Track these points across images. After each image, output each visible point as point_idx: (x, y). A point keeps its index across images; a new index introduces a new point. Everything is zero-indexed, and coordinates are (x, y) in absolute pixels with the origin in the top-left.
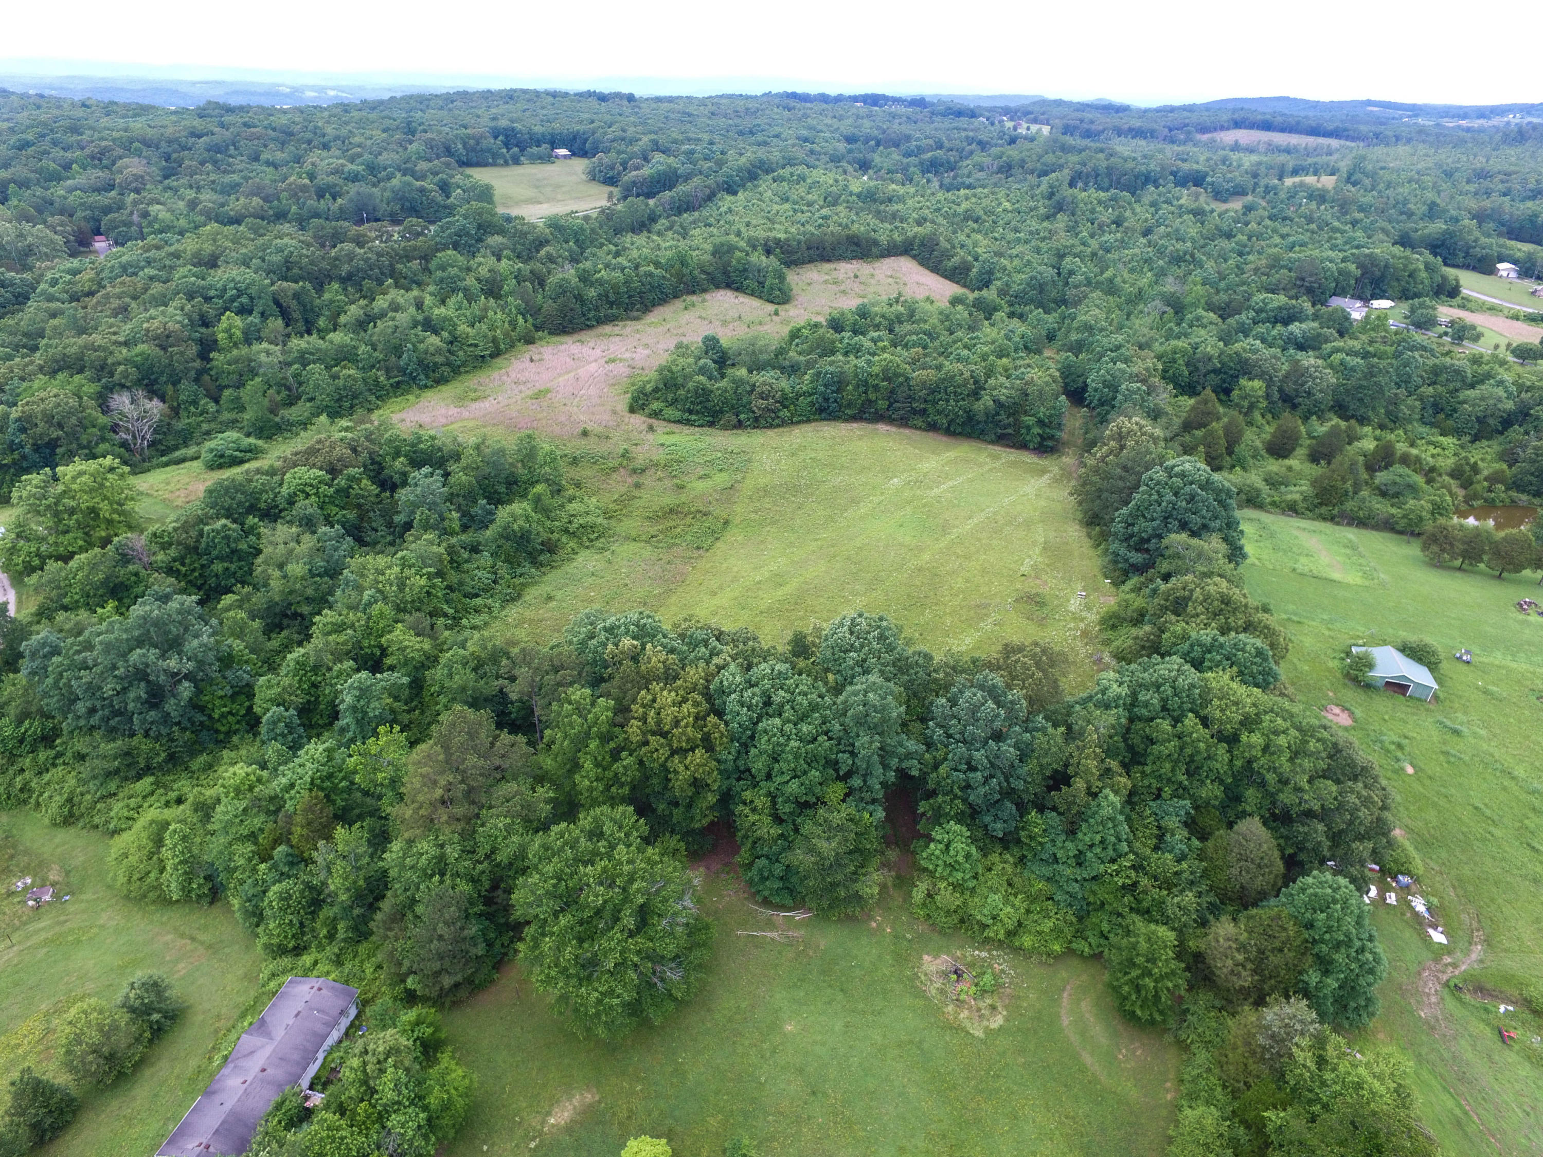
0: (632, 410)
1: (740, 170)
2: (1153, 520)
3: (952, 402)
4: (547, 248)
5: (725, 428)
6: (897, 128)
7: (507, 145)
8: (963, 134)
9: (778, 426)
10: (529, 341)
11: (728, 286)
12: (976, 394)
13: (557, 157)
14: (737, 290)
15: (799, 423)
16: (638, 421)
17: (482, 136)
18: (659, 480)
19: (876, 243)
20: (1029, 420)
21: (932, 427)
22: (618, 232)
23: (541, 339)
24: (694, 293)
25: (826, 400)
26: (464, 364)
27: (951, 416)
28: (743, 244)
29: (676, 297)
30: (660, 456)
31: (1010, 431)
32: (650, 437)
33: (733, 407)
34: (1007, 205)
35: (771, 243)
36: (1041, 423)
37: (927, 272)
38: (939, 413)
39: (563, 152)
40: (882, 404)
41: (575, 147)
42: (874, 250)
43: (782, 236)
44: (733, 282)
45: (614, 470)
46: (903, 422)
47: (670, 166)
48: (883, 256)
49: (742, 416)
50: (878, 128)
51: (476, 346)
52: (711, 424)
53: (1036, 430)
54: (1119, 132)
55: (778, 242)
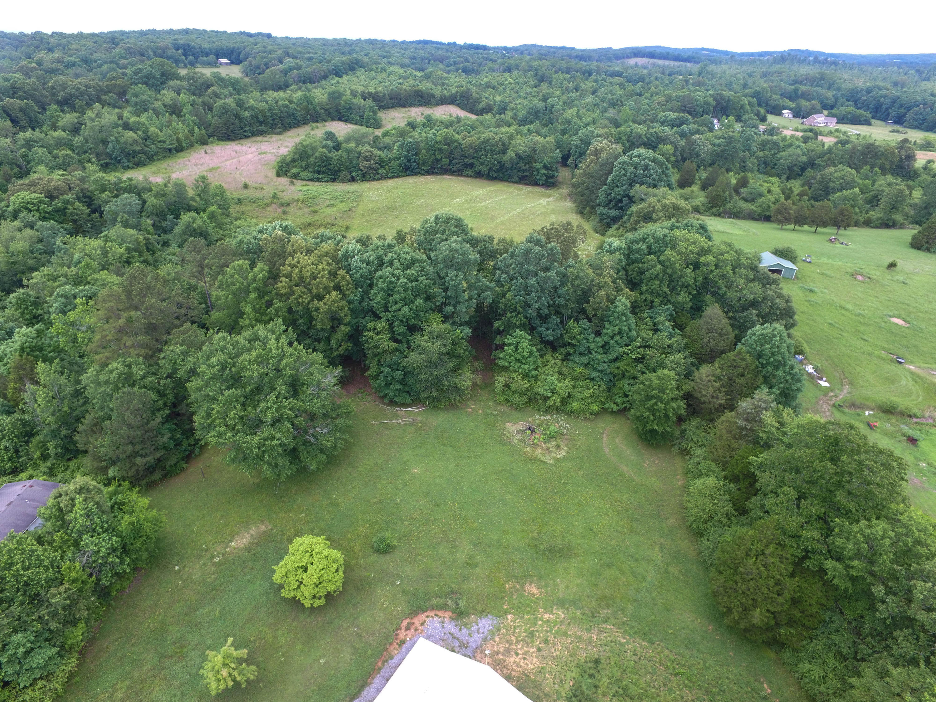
0: (278, 175)
1: (343, 64)
2: (623, 186)
3: (489, 156)
4: (213, 88)
5: (343, 181)
6: (440, 53)
7: (185, 55)
9: (379, 179)
10: (204, 143)
11: (340, 119)
12: (504, 152)
13: (221, 63)
14: (346, 121)
15: (392, 177)
16: (284, 181)
17: (167, 48)
18: (300, 209)
19: (433, 96)
20: (538, 165)
21: (479, 175)
22: (263, 89)
23: (212, 142)
24: (317, 122)
25: (409, 161)
26: (156, 154)
27: (490, 166)
28: (348, 93)
29: (306, 123)
30: (301, 196)
31: (527, 174)
32: (292, 187)
33: (347, 168)
34: (511, 81)
35: (366, 94)
36: (545, 167)
37: (466, 113)
38: (482, 164)
39: (225, 61)
40: (445, 161)
41: (233, 57)
42: (433, 100)
43: (373, 91)
44: (343, 116)
45: (268, 205)
46: (459, 173)
47: (296, 63)
48: (438, 104)
49: (354, 174)
51: (164, 142)
52: (334, 180)
53: (543, 171)
55: (370, 94)
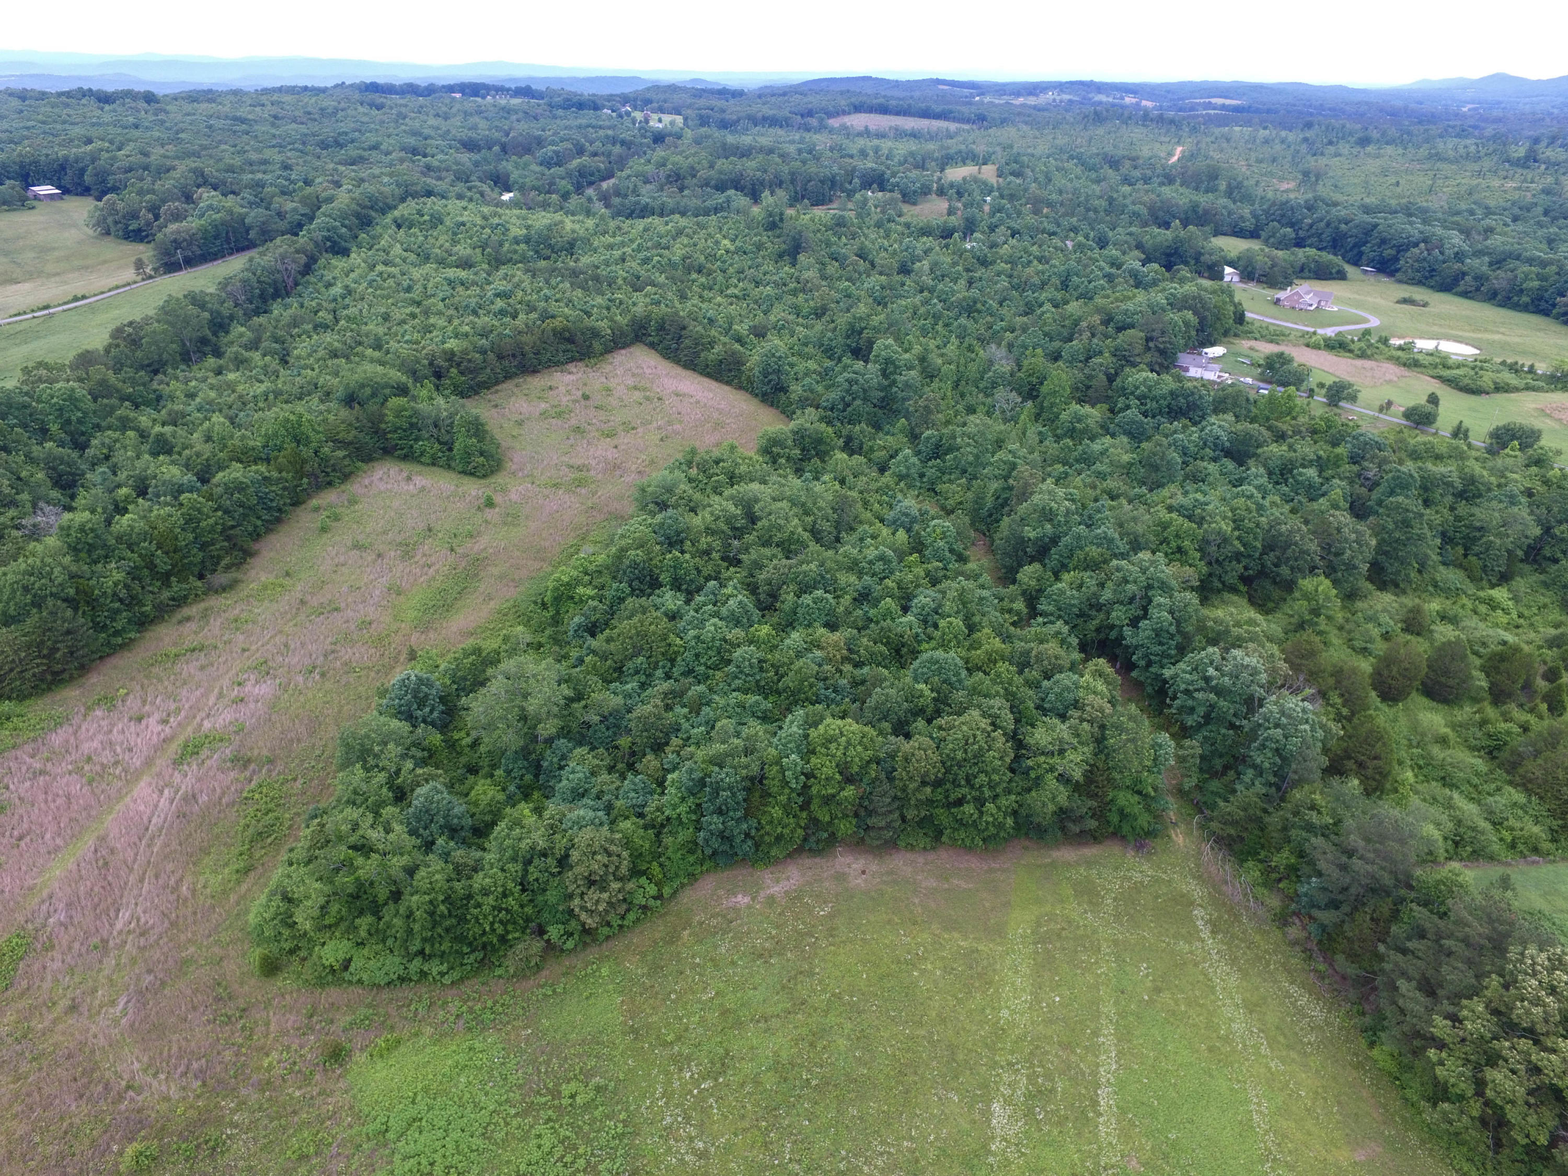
0: (270, 968)
1: (343, 216)
6: (522, 128)
8: (601, 133)
11: (388, 451)
13: (37, 197)
14: (405, 458)
16: (291, 1012)
19: (595, 334)
22: (155, 368)
28: (396, 376)
29: (297, 503)
35: (440, 362)
37: (679, 370)
39: (45, 190)
41: (67, 180)
42: (597, 346)
43: (454, 344)
44: (396, 448)
47: (230, 212)
48: (608, 351)
50: (498, 129)
54: (755, 121)
55: (450, 356)
